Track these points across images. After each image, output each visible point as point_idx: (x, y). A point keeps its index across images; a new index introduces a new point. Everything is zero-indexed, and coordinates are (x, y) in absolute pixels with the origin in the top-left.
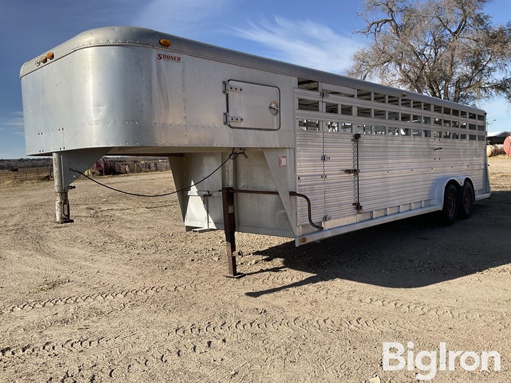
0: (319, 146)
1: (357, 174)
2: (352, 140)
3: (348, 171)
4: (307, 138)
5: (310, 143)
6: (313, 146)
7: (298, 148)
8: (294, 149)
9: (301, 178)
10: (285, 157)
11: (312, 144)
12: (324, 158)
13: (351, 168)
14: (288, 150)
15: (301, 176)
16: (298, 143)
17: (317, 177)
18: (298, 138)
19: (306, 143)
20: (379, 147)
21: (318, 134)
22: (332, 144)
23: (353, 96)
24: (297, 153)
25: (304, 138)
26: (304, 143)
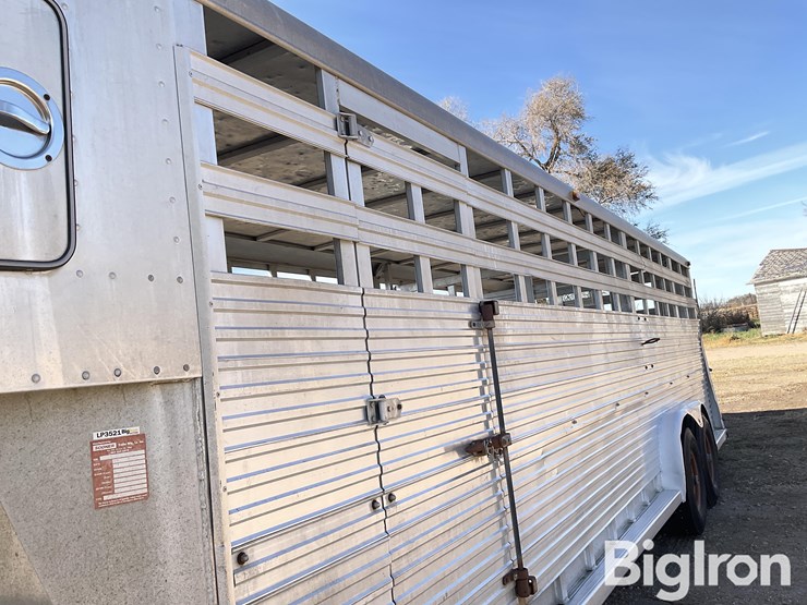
0: (347, 358)
1: (504, 452)
2: (472, 325)
3: (472, 449)
4: (284, 320)
5: (296, 347)
6: (321, 358)
7: (222, 378)
8: (200, 385)
9: (255, 553)
10: (139, 442)
11: (309, 346)
12: (375, 413)
13: (476, 432)
14: (156, 397)
15: (253, 541)
16: (222, 349)
17: (351, 515)
18: (219, 320)
19: (279, 347)
20: (544, 346)
21: (340, 299)
22: (405, 344)
23: (456, 166)
24: (222, 410)
25: (264, 320)
26: (260, 347)
